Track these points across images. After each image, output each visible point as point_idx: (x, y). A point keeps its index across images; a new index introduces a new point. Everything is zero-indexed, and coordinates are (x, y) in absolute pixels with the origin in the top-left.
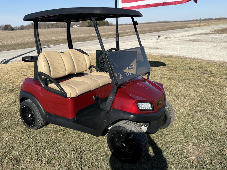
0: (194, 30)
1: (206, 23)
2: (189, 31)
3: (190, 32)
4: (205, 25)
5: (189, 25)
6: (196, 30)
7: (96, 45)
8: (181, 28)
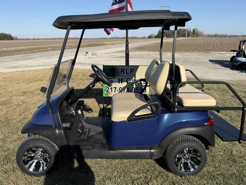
0: (114, 48)
1: (119, 41)
2: (110, 48)
3: (112, 49)
4: (119, 43)
5: (105, 43)
6: (116, 47)
7: (18, 61)
8: (99, 46)
